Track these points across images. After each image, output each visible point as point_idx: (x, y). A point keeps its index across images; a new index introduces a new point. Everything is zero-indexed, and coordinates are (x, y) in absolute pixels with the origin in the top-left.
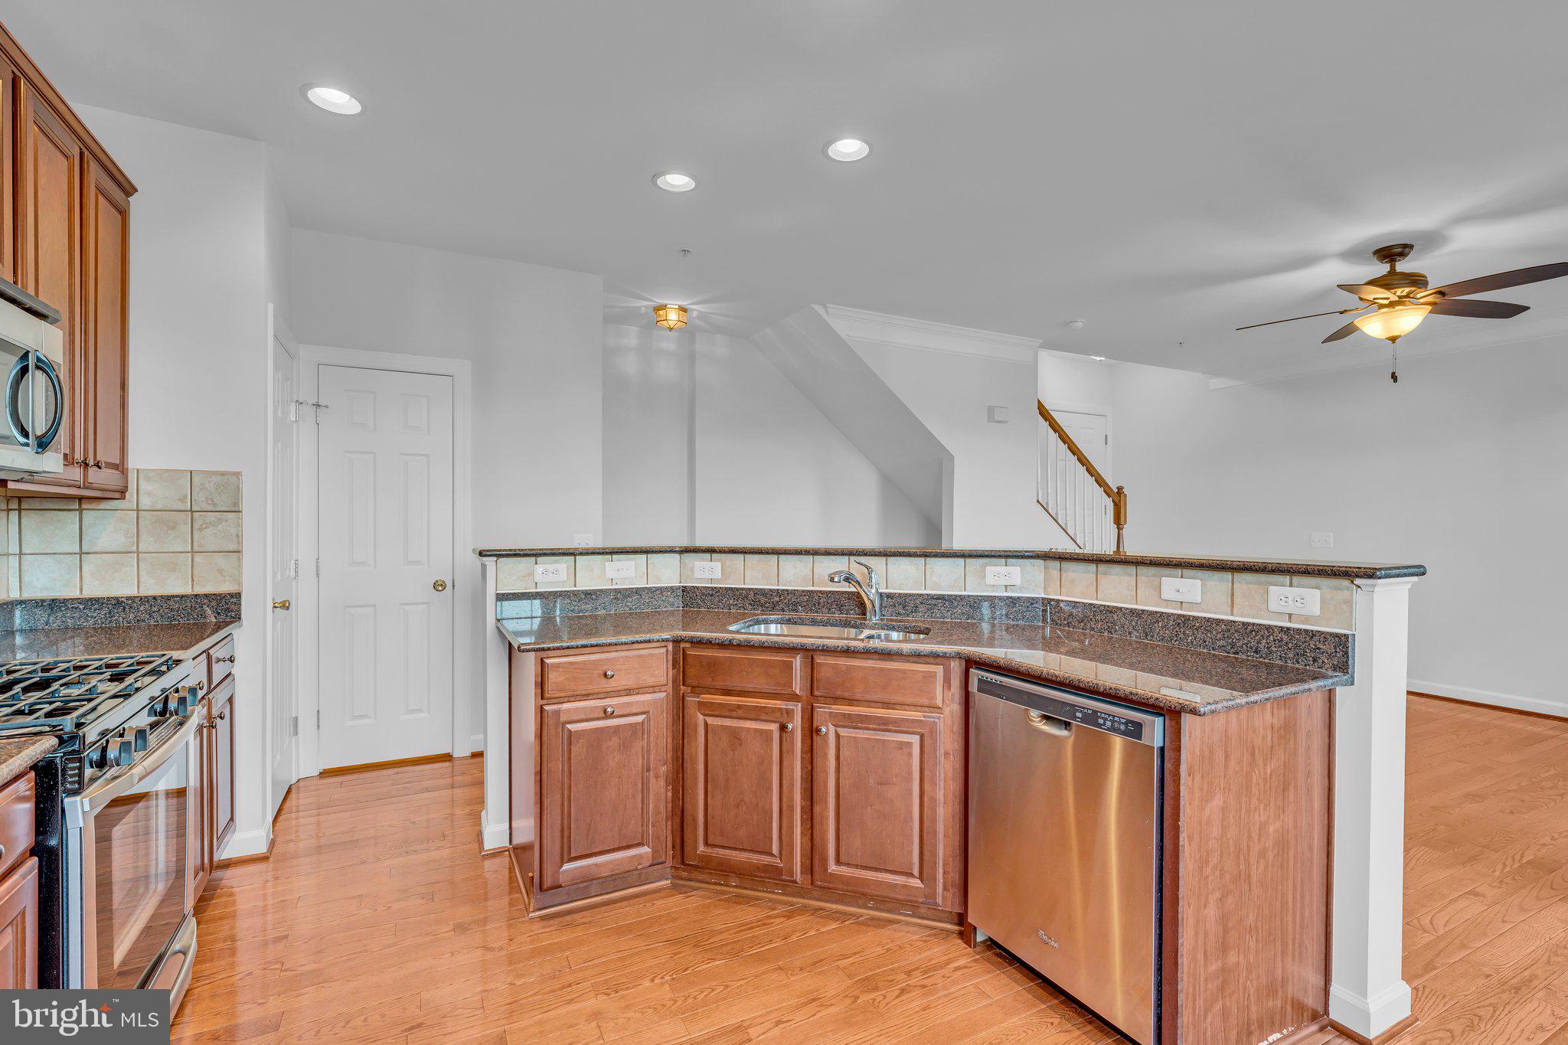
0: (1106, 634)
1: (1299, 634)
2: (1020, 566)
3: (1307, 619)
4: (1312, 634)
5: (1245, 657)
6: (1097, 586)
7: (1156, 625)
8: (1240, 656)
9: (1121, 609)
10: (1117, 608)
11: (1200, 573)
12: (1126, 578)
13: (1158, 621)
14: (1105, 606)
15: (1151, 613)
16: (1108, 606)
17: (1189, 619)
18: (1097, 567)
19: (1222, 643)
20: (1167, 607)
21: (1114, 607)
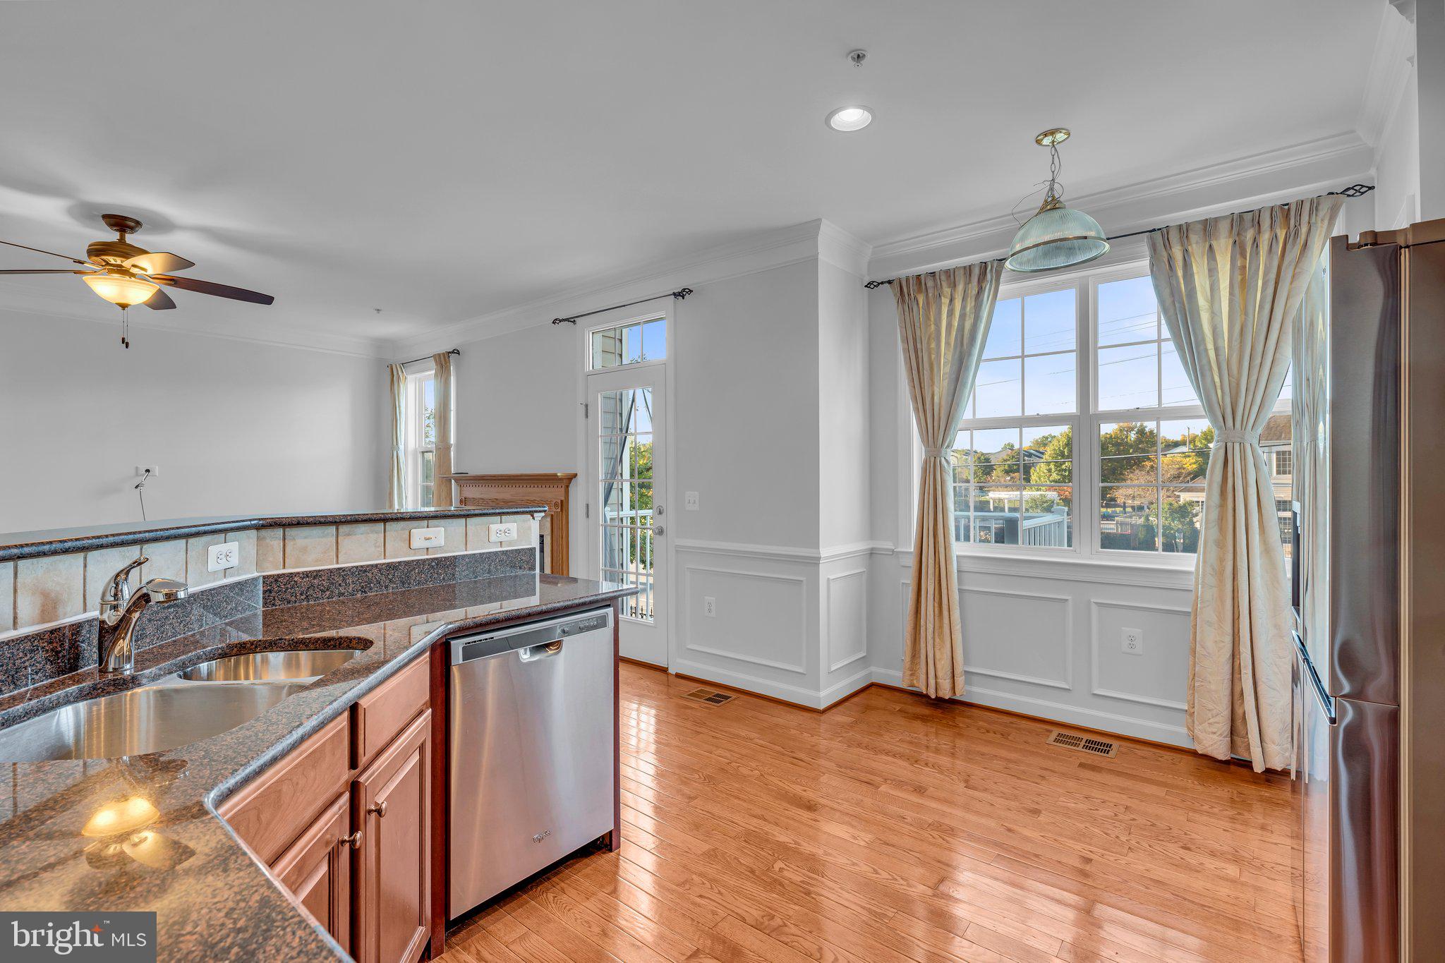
0: (359, 595)
1: (512, 553)
2: (238, 541)
3: (510, 543)
4: (518, 551)
5: (481, 578)
6: (337, 549)
7: (413, 573)
8: (479, 578)
9: (376, 565)
10: (372, 566)
11: (442, 522)
12: (373, 536)
13: (414, 569)
14: (357, 567)
15: (407, 563)
16: (362, 566)
17: (441, 561)
18: (337, 529)
19: (467, 572)
20: (415, 555)
21: (368, 566)
